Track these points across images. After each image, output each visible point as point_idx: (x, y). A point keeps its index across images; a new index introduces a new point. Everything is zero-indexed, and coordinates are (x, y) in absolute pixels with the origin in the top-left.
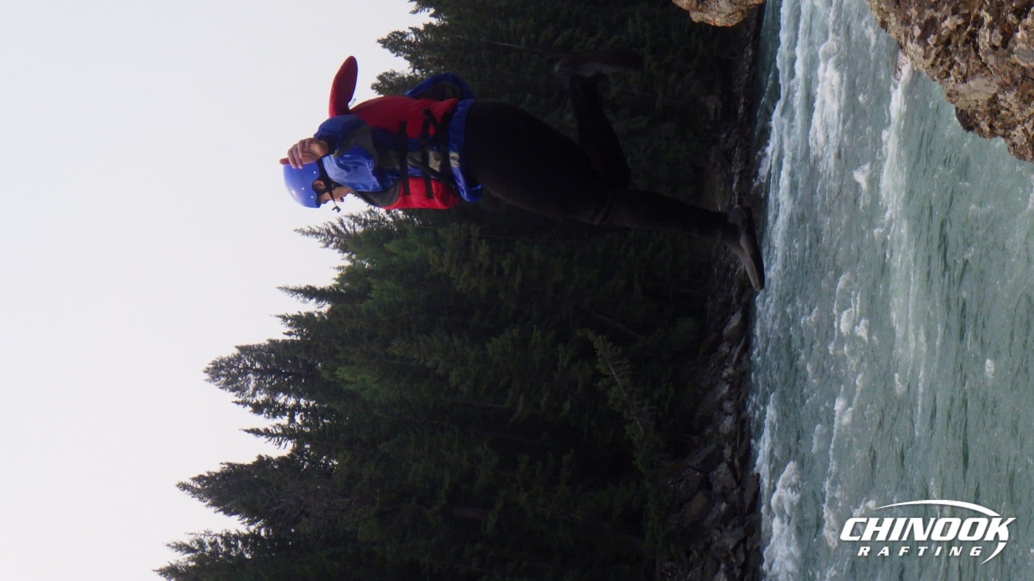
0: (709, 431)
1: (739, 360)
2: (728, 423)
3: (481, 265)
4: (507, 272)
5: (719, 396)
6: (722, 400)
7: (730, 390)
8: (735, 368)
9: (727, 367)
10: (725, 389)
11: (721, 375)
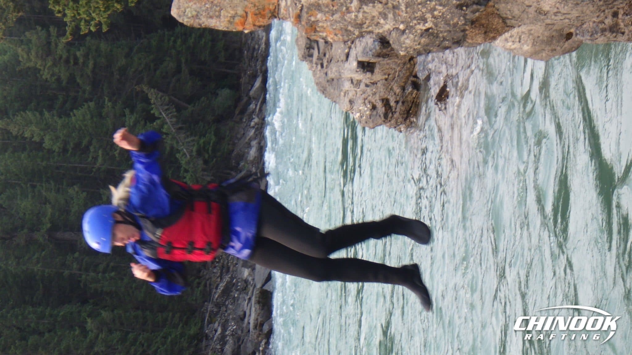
0: (242, 164)
1: (260, 110)
2: (253, 152)
3: (61, 58)
4: (81, 60)
5: (248, 138)
6: (250, 140)
7: (255, 132)
8: (258, 117)
9: (254, 118)
10: (252, 133)
11: (250, 125)
